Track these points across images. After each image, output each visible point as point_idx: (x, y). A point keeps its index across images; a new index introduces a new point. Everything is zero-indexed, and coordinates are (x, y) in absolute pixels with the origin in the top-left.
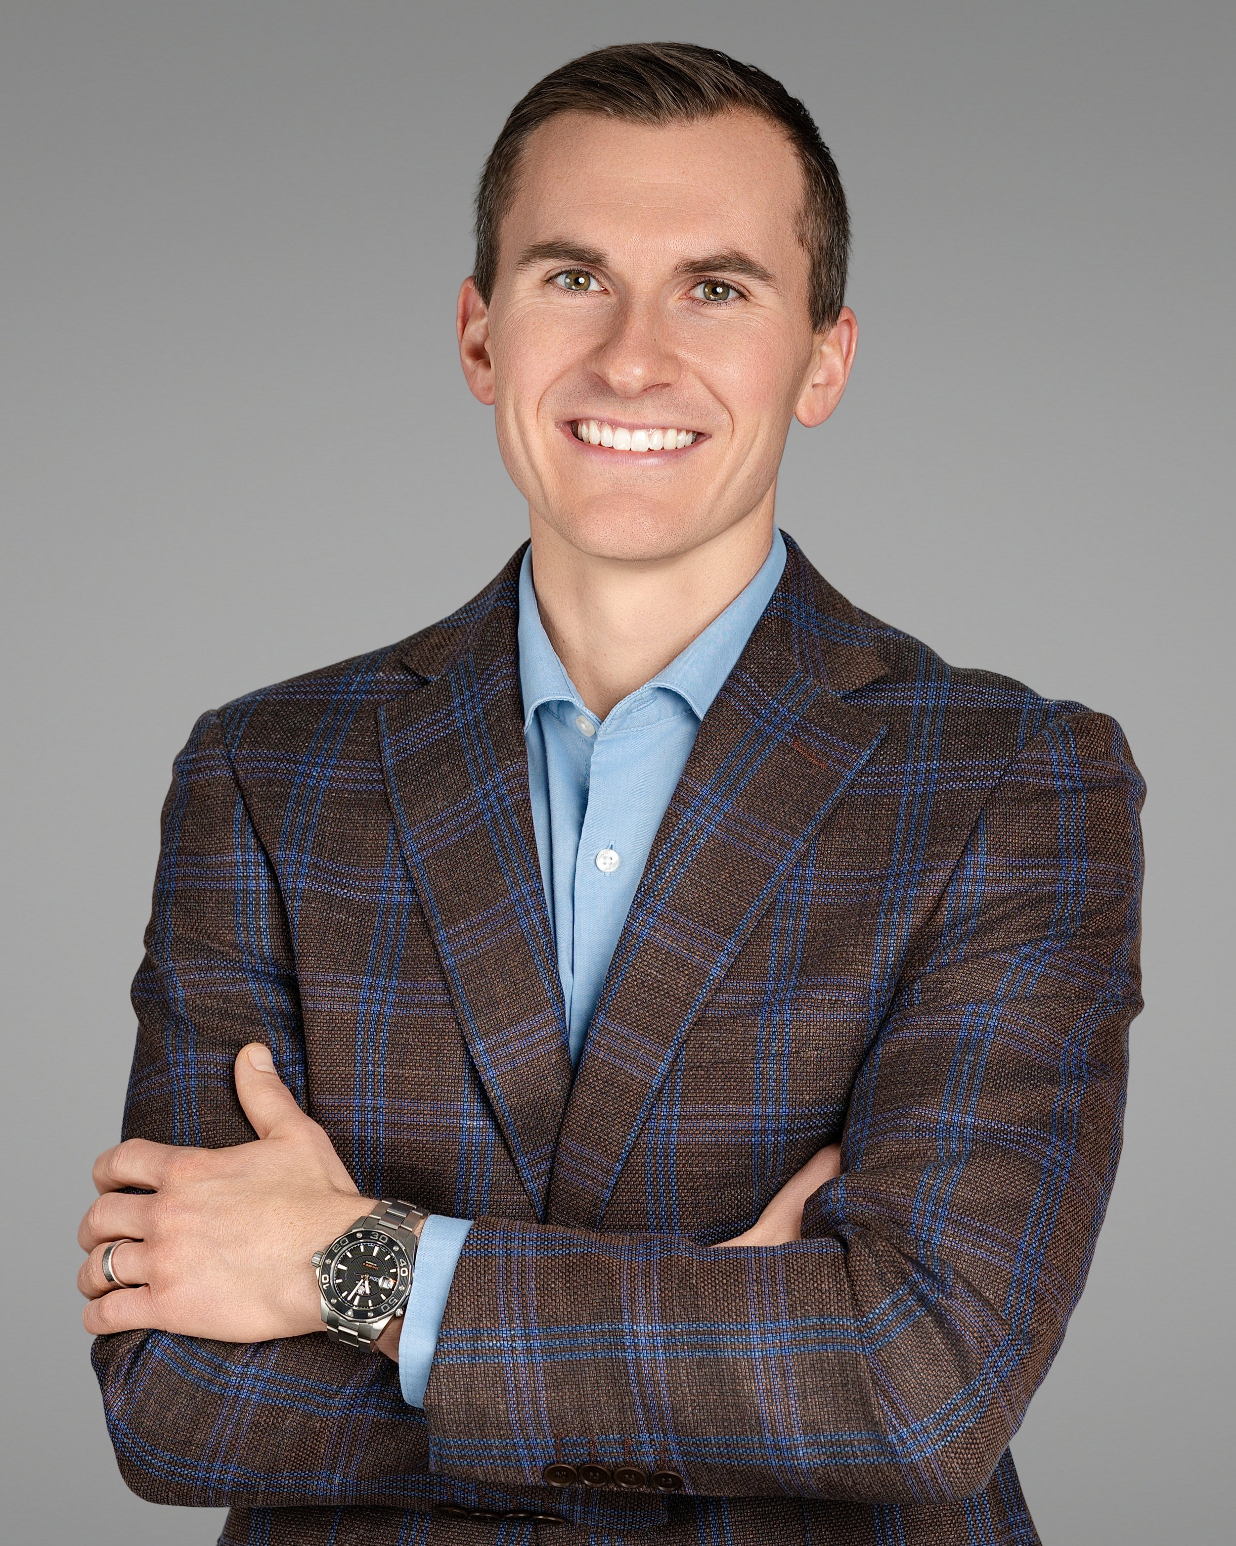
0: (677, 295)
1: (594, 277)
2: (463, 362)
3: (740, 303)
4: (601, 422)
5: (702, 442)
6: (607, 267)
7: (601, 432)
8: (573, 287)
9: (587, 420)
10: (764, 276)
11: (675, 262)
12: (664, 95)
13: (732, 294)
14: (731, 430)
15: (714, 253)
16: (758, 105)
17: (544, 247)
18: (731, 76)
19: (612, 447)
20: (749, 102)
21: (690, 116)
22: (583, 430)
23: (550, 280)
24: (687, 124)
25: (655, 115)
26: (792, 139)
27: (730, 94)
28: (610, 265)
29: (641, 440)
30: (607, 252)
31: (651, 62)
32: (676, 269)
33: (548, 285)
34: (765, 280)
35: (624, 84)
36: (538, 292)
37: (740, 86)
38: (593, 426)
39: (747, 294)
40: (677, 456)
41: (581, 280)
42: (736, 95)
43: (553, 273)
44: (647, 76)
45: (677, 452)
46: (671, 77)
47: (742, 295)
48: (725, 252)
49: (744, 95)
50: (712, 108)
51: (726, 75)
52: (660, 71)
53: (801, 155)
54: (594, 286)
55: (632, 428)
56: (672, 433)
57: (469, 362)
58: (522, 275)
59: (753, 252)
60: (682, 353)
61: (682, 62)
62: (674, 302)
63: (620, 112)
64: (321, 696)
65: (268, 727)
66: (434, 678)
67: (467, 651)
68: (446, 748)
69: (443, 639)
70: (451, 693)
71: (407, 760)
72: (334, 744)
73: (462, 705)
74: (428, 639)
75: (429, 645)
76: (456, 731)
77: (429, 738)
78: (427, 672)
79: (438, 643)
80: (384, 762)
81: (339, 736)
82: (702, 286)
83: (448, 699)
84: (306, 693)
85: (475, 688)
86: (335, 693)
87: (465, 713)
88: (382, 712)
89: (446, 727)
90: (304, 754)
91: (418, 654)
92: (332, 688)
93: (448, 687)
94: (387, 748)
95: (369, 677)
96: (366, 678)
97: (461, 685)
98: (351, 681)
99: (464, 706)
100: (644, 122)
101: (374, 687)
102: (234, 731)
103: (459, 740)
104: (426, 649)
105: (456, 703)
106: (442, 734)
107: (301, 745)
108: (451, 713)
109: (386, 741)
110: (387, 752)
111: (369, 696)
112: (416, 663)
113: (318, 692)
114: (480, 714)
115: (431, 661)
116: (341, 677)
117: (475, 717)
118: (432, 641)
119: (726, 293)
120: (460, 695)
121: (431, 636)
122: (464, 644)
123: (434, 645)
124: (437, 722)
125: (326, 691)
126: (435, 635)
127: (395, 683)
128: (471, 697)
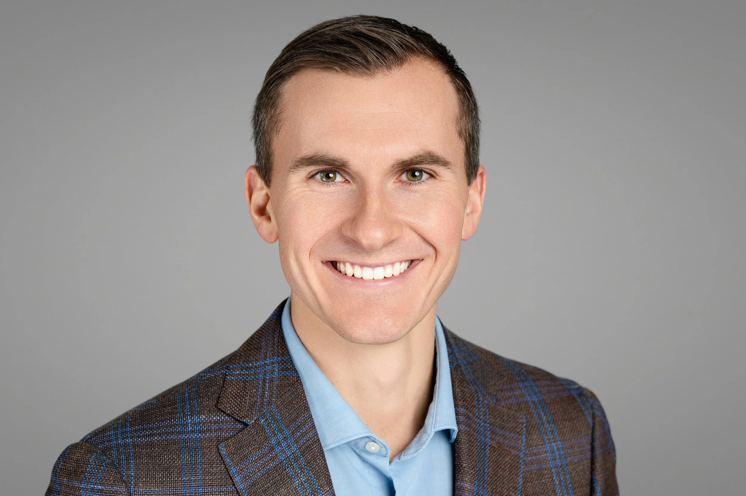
0: (393, 181)
1: (339, 173)
2: (252, 218)
3: (431, 181)
4: (353, 264)
5: (417, 265)
6: (349, 169)
7: (354, 269)
8: (326, 180)
9: (344, 262)
10: (445, 164)
11: (391, 162)
12: (371, 56)
13: (425, 176)
14: (435, 256)
15: (416, 154)
16: (425, 54)
17: (307, 159)
18: (407, 38)
19: (362, 278)
20: (421, 53)
21: (389, 68)
22: (341, 267)
23: (312, 177)
24: (388, 73)
25: (368, 69)
26: (447, 72)
27: (410, 49)
28: (351, 167)
29: (379, 273)
30: (349, 160)
31: (361, 36)
32: (393, 166)
33: (311, 180)
34: (446, 166)
35: (346, 52)
36: (305, 184)
37: (415, 44)
38: (348, 265)
39: (435, 175)
41: (331, 175)
42: (413, 49)
43: (314, 173)
44: (360, 46)
45: (401, 276)
46: (374, 44)
47: (432, 176)
48: (421, 153)
49: (417, 49)
50: (400, 60)
51: (404, 38)
52: (366, 41)
53: (453, 82)
54: (339, 178)
55: (373, 266)
56: (397, 264)
57: (256, 217)
58: (294, 175)
59: (438, 150)
60: (402, 217)
61: (378, 33)
62: (391, 184)
63: (344, 69)
64: (172, 437)
65: (150, 468)
66: (250, 422)
67: (269, 403)
68: (278, 475)
69: (239, 389)
70: (267, 433)
71: (254, 485)
72: (197, 475)
73: (279, 444)
74: (226, 389)
75: (230, 394)
76: (280, 463)
77: (263, 468)
78: (241, 416)
79: (236, 393)
80: (238, 486)
81: (197, 469)
82: (406, 173)
83: (267, 438)
84: (160, 435)
85: (286, 432)
86: (180, 433)
87: (284, 450)
88: (222, 449)
89: (273, 459)
90: (181, 487)
91: (226, 401)
92: (175, 429)
93: (263, 429)
94: (236, 476)
95: (196, 419)
96: (195, 420)
97: (273, 428)
98: (185, 423)
99: (281, 444)
100: (361, 74)
101: (203, 427)
102: (127, 471)
103: (286, 470)
104: (229, 397)
105: (273, 441)
106: (272, 465)
107: (177, 480)
108: (272, 449)
109: (233, 470)
110: (237, 479)
111: (204, 435)
112: (229, 409)
113: (167, 433)
114: (297, 451)
115: (240, 408)
116: (177, 420)
117: (293, 453)
118: (230, 391)
119: (421, 175)
120: (274, 436)
121: (227, 387)
122: (262, 398)
123: (234, 394)
124: (264, 455)
125: (173, 432)
126: (229, 386)
127: (215, 422)
128: (285, 438)
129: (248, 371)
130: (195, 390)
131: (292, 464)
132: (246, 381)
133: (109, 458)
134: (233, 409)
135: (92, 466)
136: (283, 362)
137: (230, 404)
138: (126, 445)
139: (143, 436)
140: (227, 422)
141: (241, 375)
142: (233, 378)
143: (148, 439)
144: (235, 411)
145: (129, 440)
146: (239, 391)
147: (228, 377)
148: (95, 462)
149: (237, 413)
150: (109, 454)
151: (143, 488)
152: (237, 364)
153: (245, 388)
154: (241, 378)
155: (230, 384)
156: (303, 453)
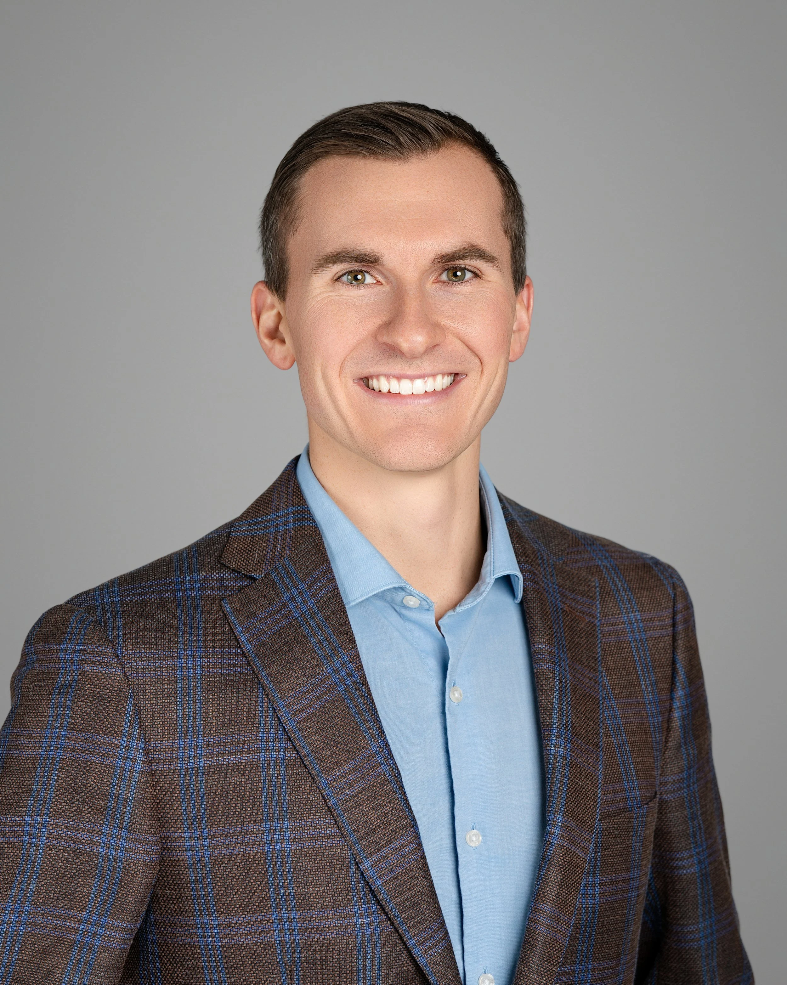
0: (431, 280)
1: (368, 273)
2: (262, 342)
3: (476, 281)
4: (388, 377)
5: (460, 380)
6: (381, 265)
7: (389, 383)
8: (354, 282)
9: (378, 376)
10: (491, 260)
11: (432, 256)
12: (405, 139)
13: (469, 275)
14: (481, 369)
17: (333, 256)
19: (399, 393)
20: (458, 138)
21: (424, 151)
22: (374, 383)
23: (338, 279)
25: (400, 152)
27: (446, 133)
28: (385, 263)
29: (419, 386)
30: (383, 255)
32: (433, 261)
33: (336, 283)
34: (492, 263)
35: (374, 133)
36: (330, 288)
37: (452, 128)
38: (383, 380)
39: (480, 274)
40: (446, 393)
41: (359, 277)
42: (451, 134)
43: (339, 274)
45: (446, 391)
46: (408, 126)
47: (476, 275)
48: (465, 245)
54: (369, 279)
55: (412, 378)
56: (439, 377)
57: (267, 342)
58: (317, 277)
59: (484, 243)
60: (443, 321)
61: (412, 114)
62: (430, 286)
63: (373, 153)
64: (167, 595)
65: (141, 628)
66: (259, 576)
67: (281, 556)
68: (292, 634)
69: (245, 545)
70: (278, 588)
71: (263, 645)
72: (196, 636)
73: (293, 599)
74: (230, 544)
75: (235, 549)
76: (294, 620)
77: (274, 626)
78: (248, 571)
79: (243, 548)
80: (244, 647)
81: (197, 629)
82: (446, 272)
83: (278, 594)
84: (152, 593)
85: (302, 586)
86: (176, 591)
87: (298, 605)
88: (226, 605)
89: (286, 616)
90: (178, 649)
91: (231, 556)
92: (171, 587)
93: (274, 584)
94: (242, 635)
95: (196, 577)
96: (194, 578)
97: (285, 583)
98: (182, 580)
99: (295, 599)
100: (393, 159)
101: (204, 584)
102: (114, 630)
103: (300, 627)
104: (234, 552)
105: (286, 597)
106: (284, 623)
107: (173, 641)
108: (284, 605)
109: (239, 629)
110: (243, 639)
111: (204, 592)
112: (234, 563)
113: (161, 591)
114: (314, 607)
115: (247, 562)
116: (172, 578)
117: (309, 609)
118: (236, 546)
119: (464, 275)
120: (287, 591)
121: (232, 543)
122: (274, 551)
123: (240, 549)
124: (275, 612)
125: (168, 590)
126: (234, 542)
127: (218, 580)
128: (299, 593)
129: (257, 526)
130: (194, 550)
131: (308, 621)
132: (254, 536)
133: (92, 616)
134: (239, 564)
135: (73, 625)
136: (299, 512)
137: (236, 559)
138: (113, 604)
139: (133, 595)
140: (232, 579)
141: (249, 530)
142: (239, 534)
143: (138, 597)
144: (241, 566)
145: (116, 599)
146: (246, 546)
147: (234, 534)
148: (77, 621)
149: (244, 567)
150: (93, 613)
151: (132, 650)
152: (244, 521)
153: (253, 542)
154: (248, 533)
155: (235, 540)
156: (321, 608)
